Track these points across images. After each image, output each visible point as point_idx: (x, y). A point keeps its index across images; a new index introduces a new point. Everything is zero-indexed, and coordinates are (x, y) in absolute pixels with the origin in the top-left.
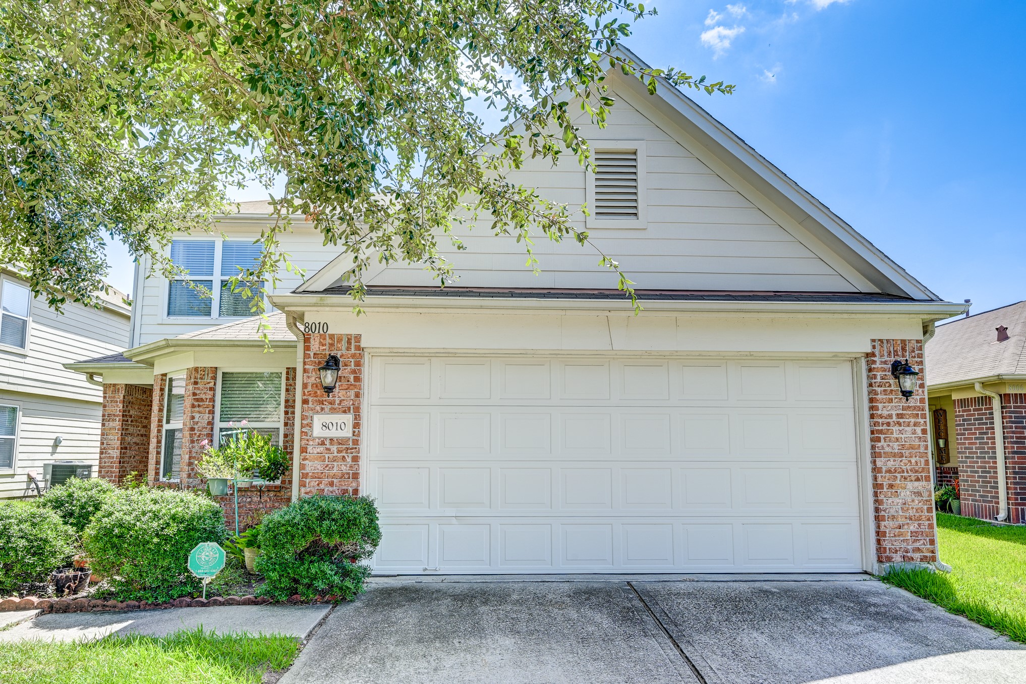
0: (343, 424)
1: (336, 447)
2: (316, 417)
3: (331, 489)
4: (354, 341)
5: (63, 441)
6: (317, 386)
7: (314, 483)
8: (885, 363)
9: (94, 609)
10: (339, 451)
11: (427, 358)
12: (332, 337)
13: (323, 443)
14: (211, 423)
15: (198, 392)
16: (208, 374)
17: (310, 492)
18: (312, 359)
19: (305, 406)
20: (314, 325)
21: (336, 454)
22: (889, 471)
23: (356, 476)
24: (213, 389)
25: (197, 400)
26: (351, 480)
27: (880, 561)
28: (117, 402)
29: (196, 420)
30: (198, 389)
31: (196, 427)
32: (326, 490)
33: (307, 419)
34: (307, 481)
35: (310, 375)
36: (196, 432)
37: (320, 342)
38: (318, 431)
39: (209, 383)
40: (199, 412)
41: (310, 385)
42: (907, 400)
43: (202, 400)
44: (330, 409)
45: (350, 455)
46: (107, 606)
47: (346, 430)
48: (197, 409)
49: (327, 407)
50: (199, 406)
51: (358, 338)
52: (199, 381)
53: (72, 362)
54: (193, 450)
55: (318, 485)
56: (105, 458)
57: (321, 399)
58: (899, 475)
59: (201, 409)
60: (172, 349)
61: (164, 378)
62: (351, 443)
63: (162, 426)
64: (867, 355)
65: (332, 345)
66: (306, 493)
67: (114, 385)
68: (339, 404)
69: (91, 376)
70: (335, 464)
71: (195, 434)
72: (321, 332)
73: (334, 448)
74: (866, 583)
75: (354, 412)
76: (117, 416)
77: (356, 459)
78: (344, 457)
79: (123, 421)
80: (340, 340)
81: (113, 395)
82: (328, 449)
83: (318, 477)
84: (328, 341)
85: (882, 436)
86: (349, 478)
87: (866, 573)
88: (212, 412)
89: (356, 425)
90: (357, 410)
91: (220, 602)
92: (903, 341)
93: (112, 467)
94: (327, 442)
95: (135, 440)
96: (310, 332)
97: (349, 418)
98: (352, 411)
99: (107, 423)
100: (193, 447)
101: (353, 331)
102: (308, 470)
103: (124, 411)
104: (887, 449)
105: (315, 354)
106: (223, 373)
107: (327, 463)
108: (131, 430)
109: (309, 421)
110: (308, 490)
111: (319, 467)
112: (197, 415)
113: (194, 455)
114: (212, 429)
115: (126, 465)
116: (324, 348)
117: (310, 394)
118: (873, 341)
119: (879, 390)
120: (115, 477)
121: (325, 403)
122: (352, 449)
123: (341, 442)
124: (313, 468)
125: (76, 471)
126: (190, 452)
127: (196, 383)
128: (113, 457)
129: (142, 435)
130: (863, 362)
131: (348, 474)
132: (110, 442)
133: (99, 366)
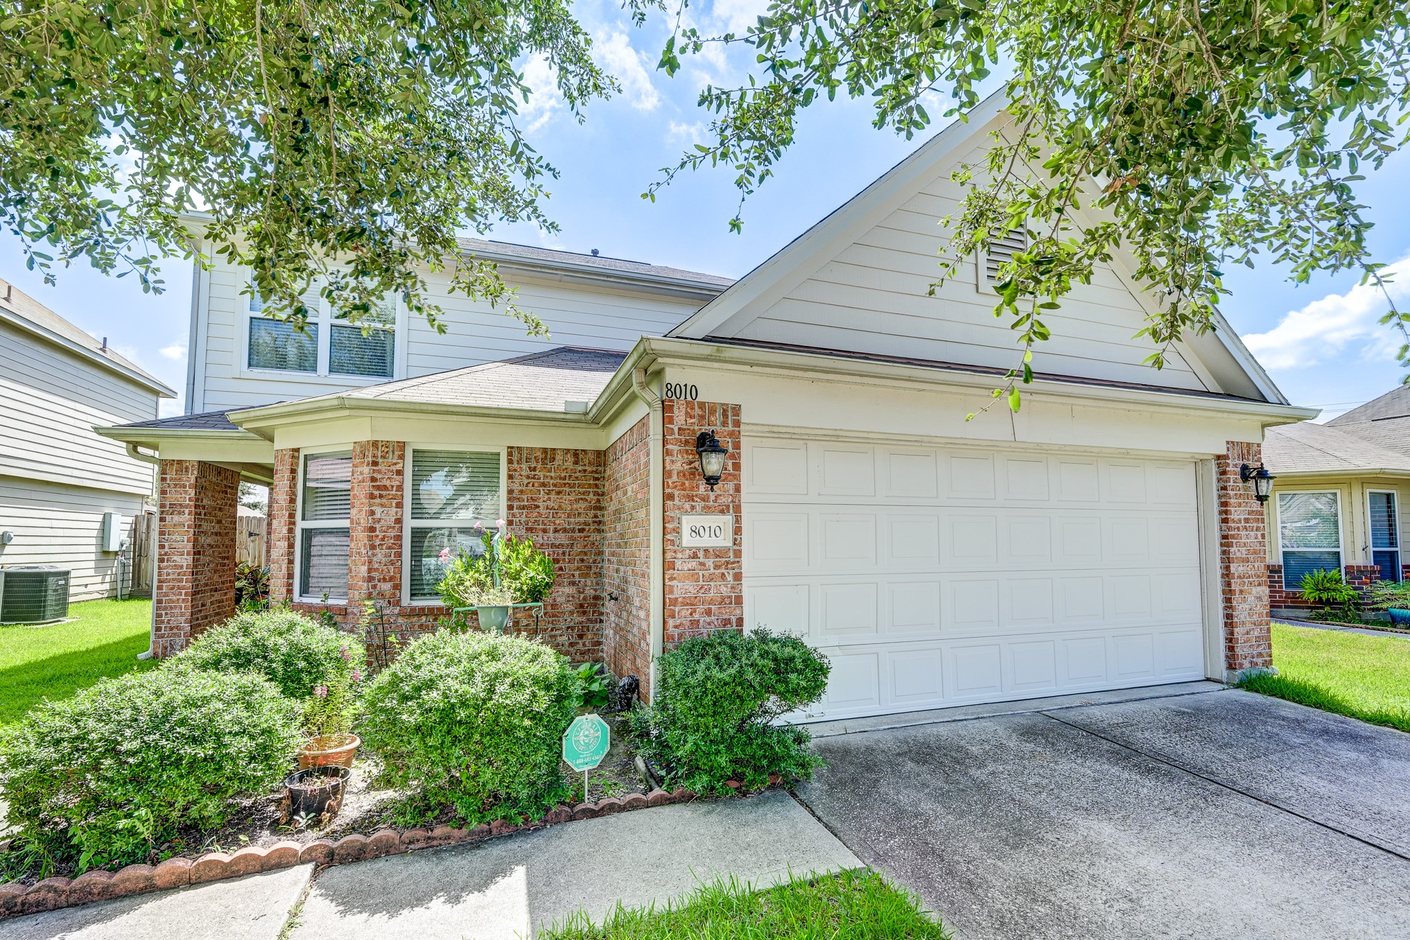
0: (718, 529)
1: (712, 560)
2: (685, 519)
3: (708, 619)
4: (732, 413)
5: (15, 538)
6: (684, 475)
7: (686, 612)
8: (1235, 466)
9: (412, 846)
10: (717, 567)
11: (802, 442)
12: (702, 405)
13: (695, 556)
14: (399, 521)
15: (379, 476)
16: (393, 452)
17: (681, 624)
18: (677, 436)
19: (669, 503)
20: (678, 387)
21: (712, 571)
22: (1239, 577)
23: (739, 600)
24: (400, 473)
25: (378, 488)
26: (733, 605)
27: (1231, 667)
28: (185, 486)
29: (378, 516)
30: (379, 472)
31: (377, 526)
32: (701, 621)
33: (673, 521)
34: (677, 609)
35: (674, 459)
36: (378, 533)
37: (687, 413)
38: (687, 540)
39: (395, 464)
40: (382, 505)
41: (675, 473)
42: (1262, 504)
43: (385, 488)
44: (704, 508)
45: (731, 572)
46: (434, 838)
47: (722, 537)
48: (378, 501)
49: (699, 505)
50: (381, 496)
51: (737, 410)
52: (380, 460)
53: (110, 425)
54: (375, 559)
55: (691, 614)
56: (167, 567)
57: (690, 493)
58: (1246, 580)
59: (384, 500)
60: (346, 412)
61: (296, 454)
62: (731, 554)
63: (294, 523)
64: (1219, 457)
65: (702, 417)
66: (676, 627)
67: (180, 462)
68: (715, 501)
69: (134, 447)
70: (712, 584)
71: (377, 536)
72: (689, 398)
73: (710, 563)
74: (1226, 692)
75: (735, 512)
76: (187, 507)
77: (738, 577)
78: (723, 574)
79: (196, 514)
80: (713, 411)
81: (178, 477)
82: (702, 564)
83: (690, 603)
84: (697, 411)
85: (1234, 541)
86: (731, 603)
87: (1208, 680)
88: (400, 505)
89: (738, 531)
90: (738, 509)
91: (619, 806)
92: (1248, 444)
93: (181, 581)
94: (701, 554)
95: (210, 540)
96: (674, 397)
97: (728, 519)
98: (731, 511)
99: (168, 518)
100: (374, 555)
101: (731, 400)
102: (677, 594)
103: (197, 500)
104: (1238, 555)
105: (679, 429)
106: (414, 451)
107: (701, 583)
108: (205, 526)
109: (674, 525)
110: (678, 622)
111: (691, 589)
112: (378, 510)
113: (376, 566)
114: (401, 529)
115: (199, 577)
116: (693, 421)
117: (676, 487)
118: (1228, 442)
119: (1232, 493)
120: (186, 594)
121: (696, 499)
122: (733, 563)
123: (719, 553)
124: (684, 591)
125: (46, 581)
126: (370, 562)
127: (375, 463)
128: (182, 567)
129: (216, 534)
130: (1213, 464)
131: (730, 597)
132: (175, 545)
133: (150, 432)
